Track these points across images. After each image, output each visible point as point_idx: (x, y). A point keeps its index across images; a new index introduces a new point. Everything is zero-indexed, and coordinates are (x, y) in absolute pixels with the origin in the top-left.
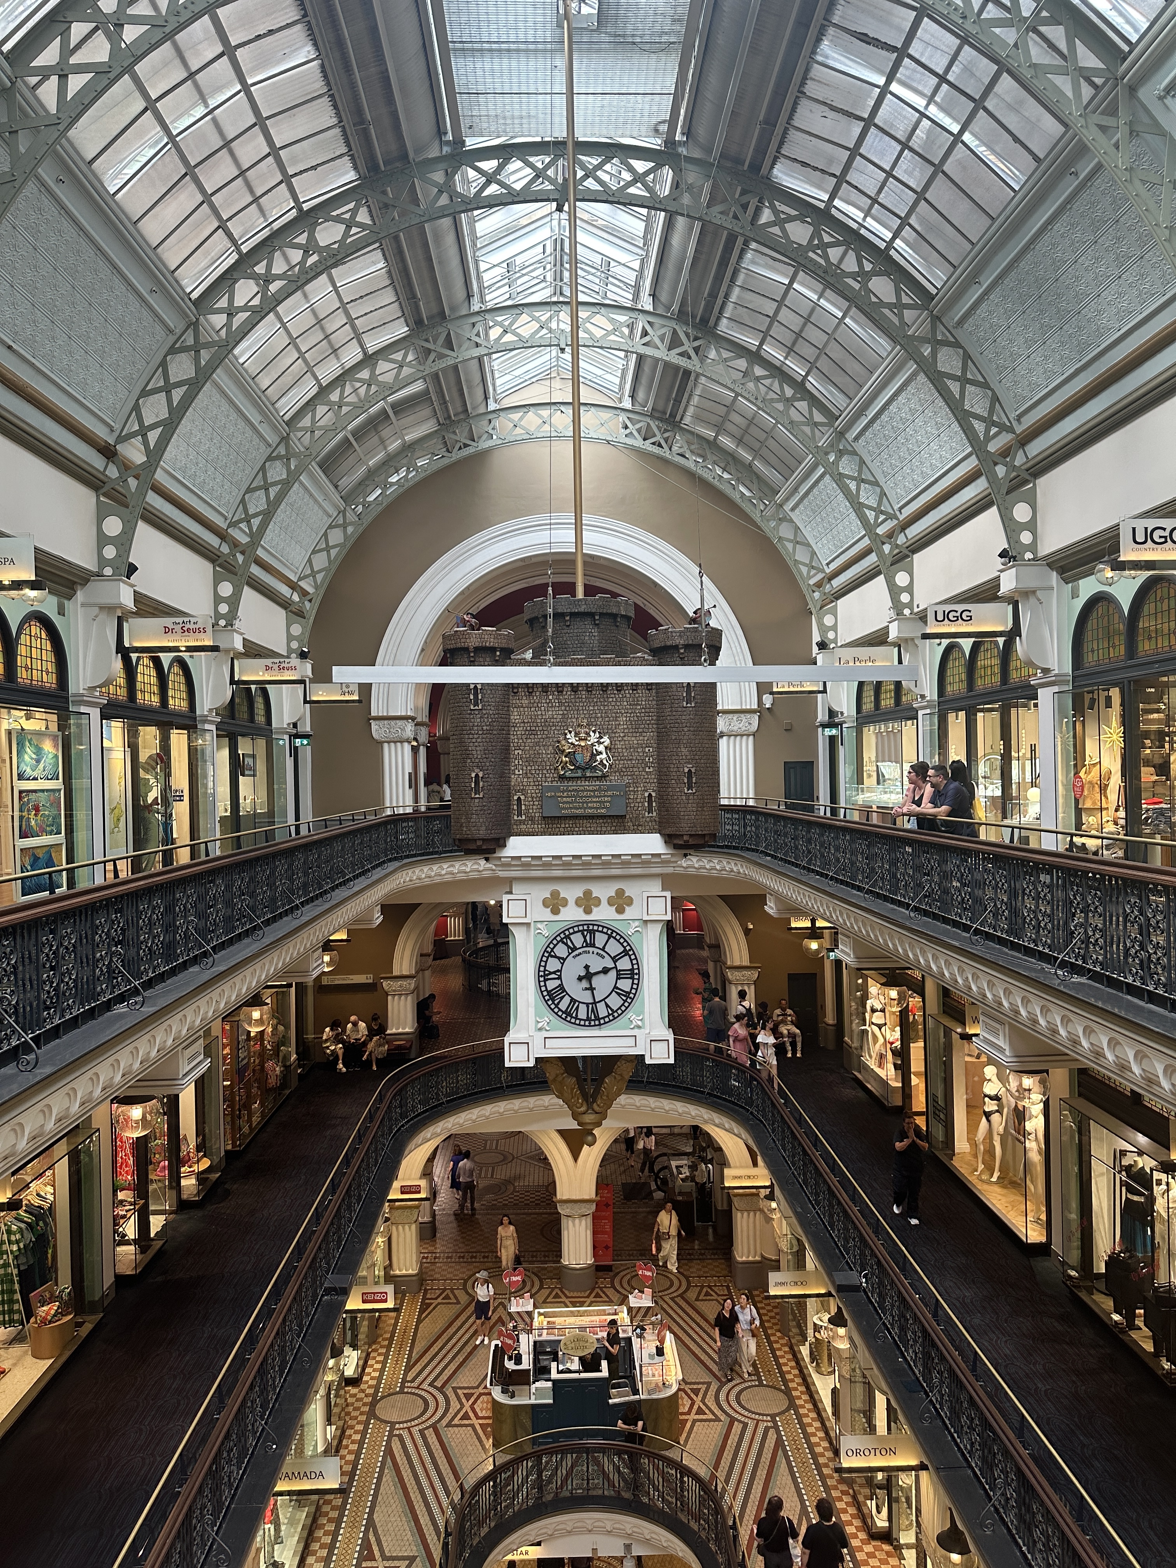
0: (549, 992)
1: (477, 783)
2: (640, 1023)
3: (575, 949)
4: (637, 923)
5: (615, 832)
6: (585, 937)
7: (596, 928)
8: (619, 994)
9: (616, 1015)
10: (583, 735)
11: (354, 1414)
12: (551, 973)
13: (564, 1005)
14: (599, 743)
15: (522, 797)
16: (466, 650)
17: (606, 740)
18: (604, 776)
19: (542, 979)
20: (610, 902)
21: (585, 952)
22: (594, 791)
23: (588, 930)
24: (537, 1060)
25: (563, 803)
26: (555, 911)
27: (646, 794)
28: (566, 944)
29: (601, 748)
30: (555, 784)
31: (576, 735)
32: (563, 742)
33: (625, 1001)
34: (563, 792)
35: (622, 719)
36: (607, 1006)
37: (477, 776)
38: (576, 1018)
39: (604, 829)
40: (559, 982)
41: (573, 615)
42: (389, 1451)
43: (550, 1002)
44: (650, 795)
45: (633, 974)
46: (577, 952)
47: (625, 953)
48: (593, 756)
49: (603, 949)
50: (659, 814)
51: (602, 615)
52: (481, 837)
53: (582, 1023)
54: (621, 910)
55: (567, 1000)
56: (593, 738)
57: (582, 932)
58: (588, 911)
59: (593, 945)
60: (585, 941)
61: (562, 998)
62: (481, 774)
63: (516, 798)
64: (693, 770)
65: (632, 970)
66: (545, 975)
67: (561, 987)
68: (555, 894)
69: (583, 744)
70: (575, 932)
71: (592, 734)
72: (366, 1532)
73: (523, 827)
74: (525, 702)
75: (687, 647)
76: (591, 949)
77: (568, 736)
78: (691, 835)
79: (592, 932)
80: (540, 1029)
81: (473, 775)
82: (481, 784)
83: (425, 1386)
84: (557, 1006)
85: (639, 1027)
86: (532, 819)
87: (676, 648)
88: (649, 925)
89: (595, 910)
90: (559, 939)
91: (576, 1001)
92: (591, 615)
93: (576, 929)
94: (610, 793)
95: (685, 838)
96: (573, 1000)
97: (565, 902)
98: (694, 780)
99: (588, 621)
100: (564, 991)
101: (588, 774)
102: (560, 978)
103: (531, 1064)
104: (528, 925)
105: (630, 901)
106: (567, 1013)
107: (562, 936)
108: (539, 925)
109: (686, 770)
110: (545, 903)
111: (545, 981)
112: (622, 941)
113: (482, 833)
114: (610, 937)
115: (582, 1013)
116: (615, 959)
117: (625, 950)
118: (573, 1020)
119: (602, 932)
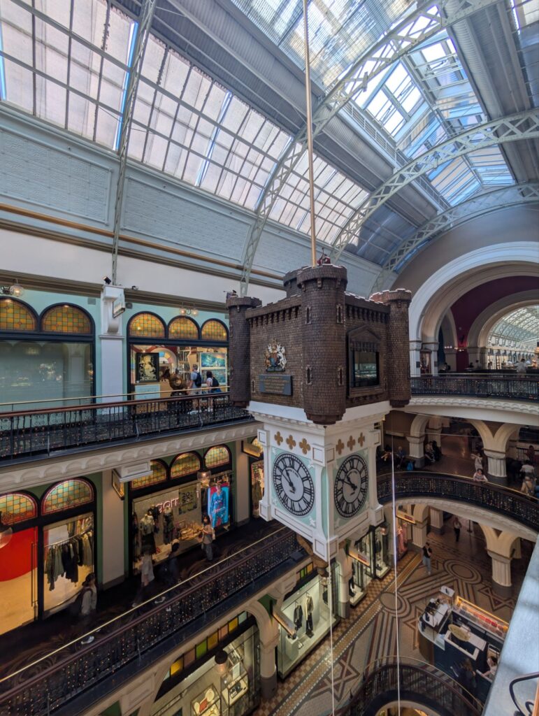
0: (277, 486)
2: (313, 524)
3: (286, 467)
5: (289, 405)
7: (295, 458)
9: (303, 513)
10: (274, 347)
11: (373, 592)
13: (282, 495)
14: (281, 351)
15: (254, 381)
20: (300, 445)
22: (278, 379)
25: (267, 385)
26: (279, 443)
28: (283, 463)
31: (272, 347)
32: (267, 352)
33: (307, 507)
34: (267, 379)
35: (291, 337)
36: (299, 506)
38: (287, 505)
39: (284, 402)
42: (376, 617)
43: (277, 491)
45: (311, 492)
47: (308, 478)
48: (278, 359)
49: (298, 472)
53: (289, 509)
54: (305, 452)
56: (278, 349)
57: (289, 458)
58: (291, 447)
59: (293, 468)
60: (290, 464)
61: (282, 491)
64: (310, 369)
66: (275, 476)
67: (281, 485)
68: (278, 434)
69: (274, 352)
70: (286, 458)
71: (278, 346)
72: (350, 646)
73: (254, 396)
77: (269, 348)
79: (293, 460)
83: (405, 598)
86: (257, 393)
89: (294, 448)
97: (282, 440)
98: (311, 375)
101: (276, 370)
102: (281, 480)
105: (309, 448)
106: (284, 501)
107: (281, 457)
108: (273, 449)
110: (275, 438)
111: (275, 479)
112: (306, 470)
114: (300, 466)
116: (303, 480)
119: (297, 461)
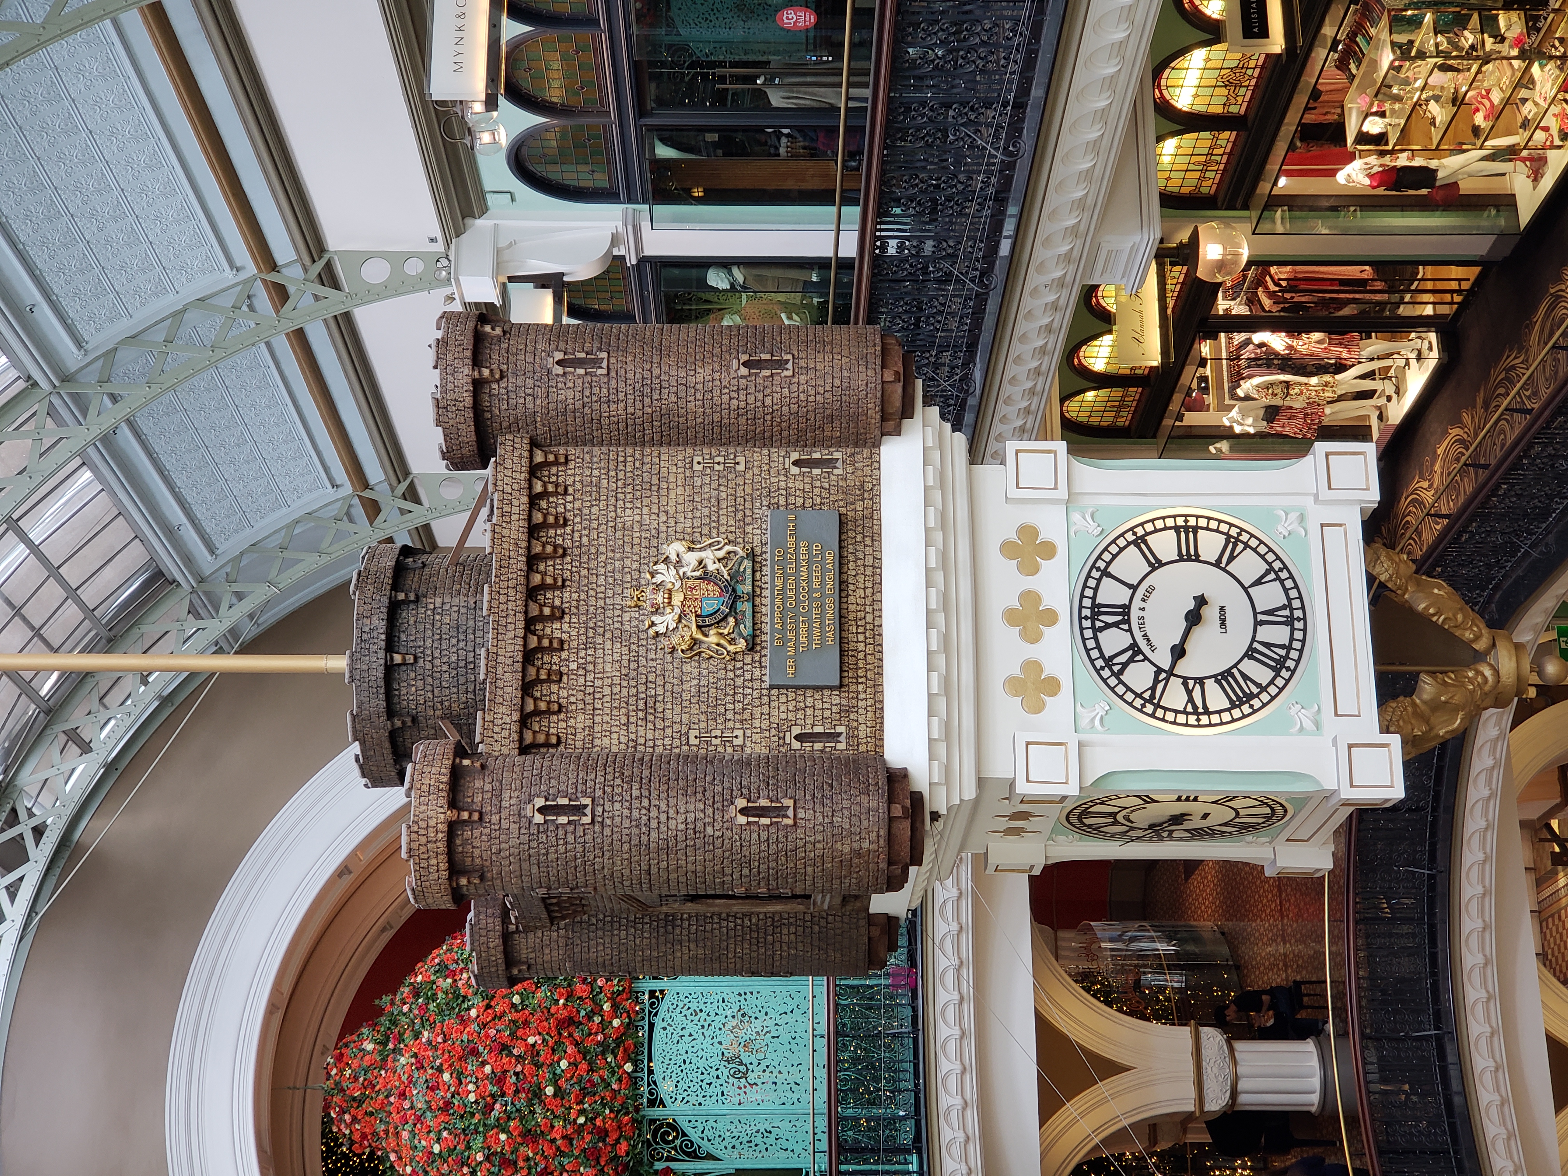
0: (1233, 706)
1: (762, 812)
2: (1293, 516)
3: (1134, 648)
4: (1076, 517)
5: (876, 537)
6: (1108, 626)
7: (1087, 602)
8: (1232, 558)
9: (1277, 565)
10: (660, 598)
12: (1191, 700)
13: (1261, 674)
14: (679, 562)
15: (796, 730)
16: (453, 828)
17: (674, 549)
18: (752, 555)
19: (1204, 720)
20: (1032, 570)
21: (1141, 626)
22: (784, 574)
23: (1093, 618)
24: (1385, 729)
25: (809, 637)
26: (1052, 686)
27: (795, 470)
28: (1125, 665)
29: (691, 559)
30: (766, 662)
31: (657, 611)
32: (675, 640)
33: (1246, 545)
34: (784, 640)
35: (629, 516)
36: (1258, 582)
37: (744, 811)
38: (1289, 648)
39: (869, 560)
40: (1210, 684)
41: (391, 646)
43: (1256, 703)
44: (796, 463)
45: (1186, 528)
46: (1142, 644)
47: (1140, 542)
48: (706, 577)
49: (1134, 588)
50: (839, 443)
51: (396, 586)
52: (883, 807)
53: (1298, 635)
54: (1048, 550)
55: (1249, 667)
56: (667, 575)
57: (1096, 631)
58: (1051, 618)
59: (1125, 610)
60: (1116, 625)
61: (1245, 677)
62: (741, 803)
63: (796, 745)
64: (744, 358)
65: (1177, 529)
66: (1195, 712)
67: (1223, 677)
68: (1014, 686)
69: (677, 599)
70: (1098, 647)
71: (659, 579)
73: (863, 731)
74: (580, 721)
75: (477, 362)
76: (1135, 614)
77: (661, 629)
78: (883, 366)
79: (1097, 610)
80: (1318, 725)
81: (742, 820)
82: (764, 802)
84: (1263, 689)
85: (1302, 518)
86: (846, 711)
87: (478, 385)
88: (1077, 489)
89: (1047, 602)
90: (1113, 681)
91: (1250, 648)
92: (394, 610)
93: (1091, 644)
94: (790, 544)
95: (889, 376)
96: (1250, 653)
97: (1032, 666)
98: (766, 356)
99: (408, 616)
100: (1229, 671)
101: (747, 588)
102: (1200, 681)
103: (1395, 740)
104: (1080, 745)
105: (1028, 532)
106: (1278, 666)
107: (1106, 673)
108: (1084, 723)
109: (744, 371)
110: (1038, 708)
111: (1207, 712)
112: (1114, 549)
113: (876, 802)
114: (1105, 573)
115: (1278, 634)
116: (1156, 564)
117: (1135, 543)
118: (1294, 654)
119: (1096, 590)
